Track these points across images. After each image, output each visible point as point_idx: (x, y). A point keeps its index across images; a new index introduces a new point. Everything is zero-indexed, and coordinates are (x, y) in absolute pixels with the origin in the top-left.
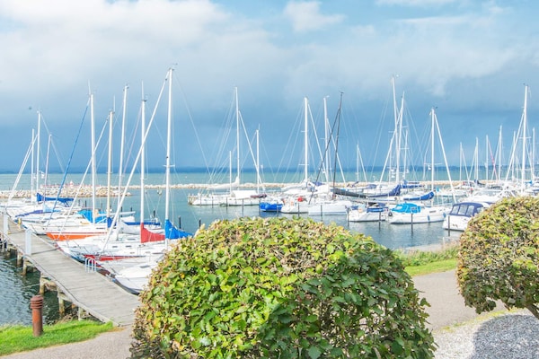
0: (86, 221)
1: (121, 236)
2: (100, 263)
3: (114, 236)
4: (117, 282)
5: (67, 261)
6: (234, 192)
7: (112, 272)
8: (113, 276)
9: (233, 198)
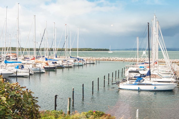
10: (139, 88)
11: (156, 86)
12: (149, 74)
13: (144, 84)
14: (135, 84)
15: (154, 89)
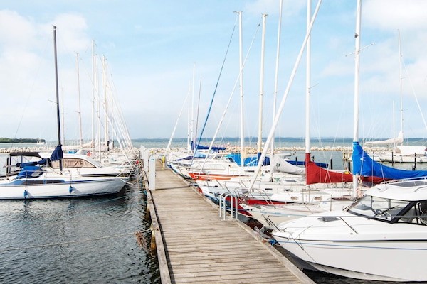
0: (234, 164)
1: (276, 175)
2: (246, 207)
3: (268, 176)
4: (276, 245)
5: (197, 201)
6: (399, 147)
7: (266, 225)
8: (268, 232)
9: (398, 155)
10: (26, 193)
11: (74, 186)
12: (58, 154)
13: (40, 182)
14: (16, 184)
15: (69, 194)
